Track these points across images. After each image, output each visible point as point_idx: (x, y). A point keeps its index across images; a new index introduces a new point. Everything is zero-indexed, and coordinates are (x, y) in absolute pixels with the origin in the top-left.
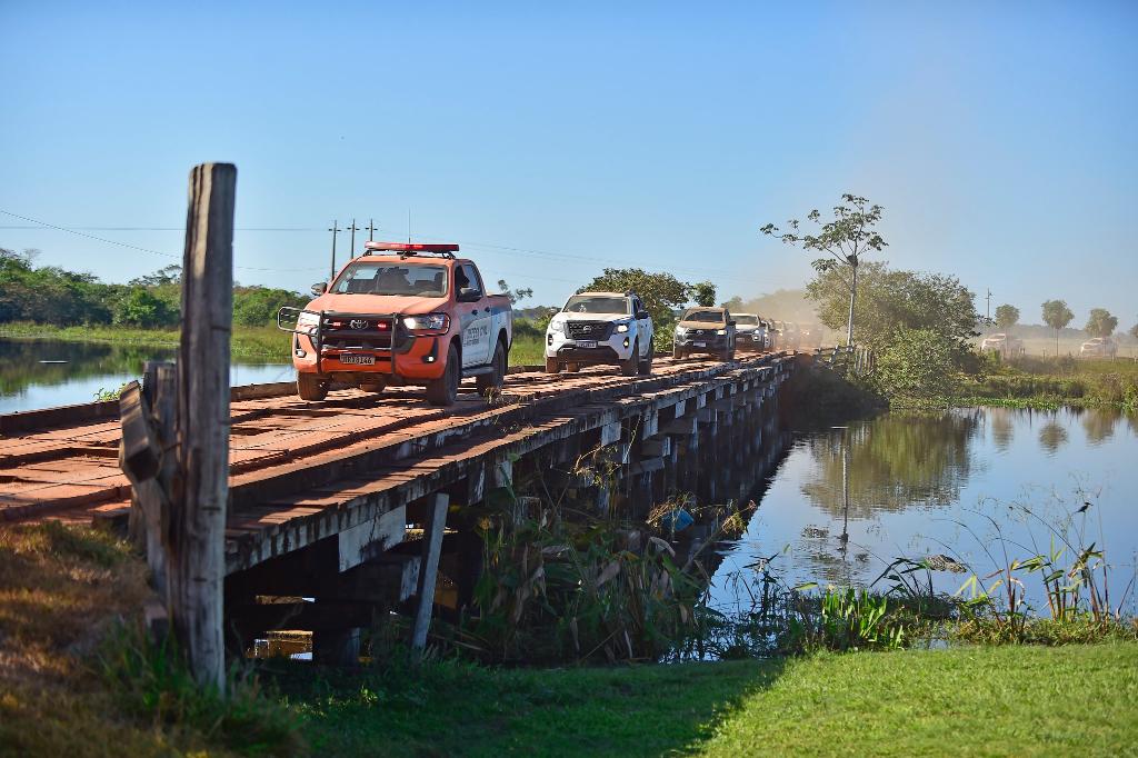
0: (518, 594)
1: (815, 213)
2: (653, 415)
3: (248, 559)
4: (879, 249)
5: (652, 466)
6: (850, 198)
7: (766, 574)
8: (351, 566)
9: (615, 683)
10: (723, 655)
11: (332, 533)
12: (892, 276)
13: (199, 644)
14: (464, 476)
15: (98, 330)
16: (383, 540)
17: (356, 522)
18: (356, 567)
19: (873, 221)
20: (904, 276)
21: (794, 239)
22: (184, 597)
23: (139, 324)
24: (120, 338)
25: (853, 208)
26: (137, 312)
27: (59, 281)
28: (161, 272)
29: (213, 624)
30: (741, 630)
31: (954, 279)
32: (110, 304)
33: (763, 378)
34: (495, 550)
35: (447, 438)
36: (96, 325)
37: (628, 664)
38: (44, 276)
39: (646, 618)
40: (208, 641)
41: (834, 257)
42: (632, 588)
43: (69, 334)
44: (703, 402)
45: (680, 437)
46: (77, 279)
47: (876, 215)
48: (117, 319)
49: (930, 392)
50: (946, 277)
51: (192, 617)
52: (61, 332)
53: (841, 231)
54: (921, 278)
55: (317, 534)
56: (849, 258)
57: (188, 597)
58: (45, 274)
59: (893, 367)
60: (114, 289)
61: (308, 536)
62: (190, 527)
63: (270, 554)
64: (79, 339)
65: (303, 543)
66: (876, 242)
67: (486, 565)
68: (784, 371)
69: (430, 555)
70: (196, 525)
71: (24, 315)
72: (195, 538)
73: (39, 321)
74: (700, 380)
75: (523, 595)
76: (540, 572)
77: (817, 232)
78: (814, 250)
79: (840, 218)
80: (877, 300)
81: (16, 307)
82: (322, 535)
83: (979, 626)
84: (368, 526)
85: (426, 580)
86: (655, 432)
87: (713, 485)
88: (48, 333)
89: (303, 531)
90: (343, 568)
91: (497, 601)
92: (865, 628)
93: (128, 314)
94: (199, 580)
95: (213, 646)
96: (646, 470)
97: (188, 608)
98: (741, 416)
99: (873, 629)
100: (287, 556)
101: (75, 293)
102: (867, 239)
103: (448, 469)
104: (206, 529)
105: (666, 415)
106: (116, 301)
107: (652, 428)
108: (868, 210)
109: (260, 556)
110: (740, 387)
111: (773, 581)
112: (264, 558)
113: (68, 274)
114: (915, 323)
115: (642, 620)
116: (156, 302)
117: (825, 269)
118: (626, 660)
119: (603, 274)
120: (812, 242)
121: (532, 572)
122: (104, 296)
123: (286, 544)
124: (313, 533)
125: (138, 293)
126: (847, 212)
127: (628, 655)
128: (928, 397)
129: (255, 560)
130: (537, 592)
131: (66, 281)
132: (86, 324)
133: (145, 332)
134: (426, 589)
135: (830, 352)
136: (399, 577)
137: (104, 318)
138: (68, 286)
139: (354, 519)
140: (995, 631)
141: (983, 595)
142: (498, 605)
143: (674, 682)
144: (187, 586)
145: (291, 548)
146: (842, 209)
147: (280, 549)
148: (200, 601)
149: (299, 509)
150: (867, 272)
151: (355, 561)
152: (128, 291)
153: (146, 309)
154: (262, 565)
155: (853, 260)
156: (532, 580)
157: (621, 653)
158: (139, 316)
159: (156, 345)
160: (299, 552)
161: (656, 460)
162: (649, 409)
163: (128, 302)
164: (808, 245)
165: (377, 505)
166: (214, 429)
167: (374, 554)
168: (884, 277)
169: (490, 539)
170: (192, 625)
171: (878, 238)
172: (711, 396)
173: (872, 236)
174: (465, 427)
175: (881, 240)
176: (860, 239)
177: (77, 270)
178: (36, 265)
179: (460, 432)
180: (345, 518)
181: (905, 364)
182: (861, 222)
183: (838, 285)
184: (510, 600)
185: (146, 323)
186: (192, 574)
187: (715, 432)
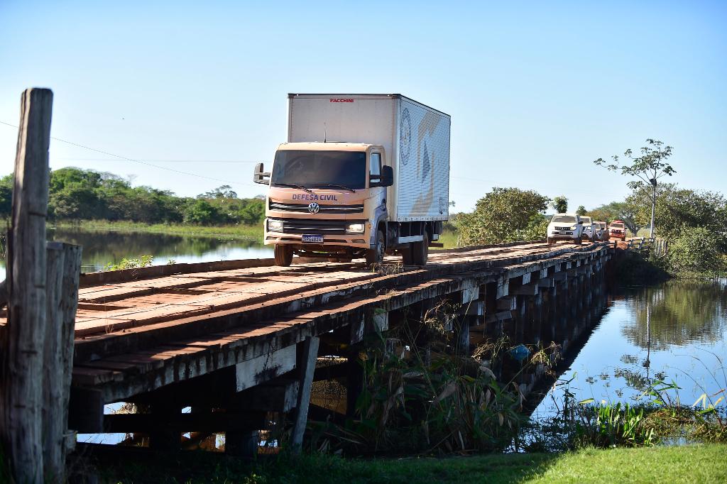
0: (385, 404)
1: (629, 151)
2: (504, 282)
3: (152, 383)
4: (670, 175)
5: (503, 316)
6: (652, 142)
7: (567, 391)
8: (247, 387)
9: (436, 471)
10: (527, 449)
11: (230, 364)
12: (680, 193)
13: (19, 456)
14: (347, 324)
15: (173, 226)
16: (276, 368)
17: (251, 356)
18: (253, 387)
19: (667, 156)
20: (688, 193)
21: (615, 168)
22: (8, 419)
23: (200, 223)
24: (186, 231)
25: (654, 148)
26: (199, 215)
27: (149, 194)
28: (217, 190)
29: (31, 440)
30: (545, 430)
31: (720, 195)
32: (182, 210)
33: (592, 259)
34: (371, 374)
35: (331, 298)
36: (173, 223)
37: (460, 455)
38: (139, 192)
39: (475, 423)
40: (27, 454)
41: (641, 180)
42: (465, 402)
43: (156, 229)
44: (545, 274)
45: (527, 297)
46: (161, 193)
47: (669, 153)
48: (185, 220)
49: (703, 267)
50: (715, 193)
51: (14, 434)
52: (149, 228)
53: (647, 163)
54: (699, 194)
55: (216, 365)
56: (651, 180)
57: (11, 419)
58: (140, 191)
59: (679, 251)
60: (184, 201)
61: (208, 366)
62: (12, 366)
63: (172, 380)
64: (160, 232)
65: (203, 372)
66: (668, 170)
67: (365, 385)
68: (608, 254)
69: (306, 380)
70: (17, 364)
71: (125, 216)
72: (15, 375)
73: (136, 220)
74: (542, 259)
75: (388, 406)
76: (400, 391)
77: (630, 164)
78: (628, 175)
79: (645, 155)
80: (670, 208)
81: (121, 211)
82: (221, 365)
83: (708, 429)
84: (262, 360)
85: (303, 397)
86: (506, 293)
87: (554, 329)
88: (142, 228)
89: (203, 364)
90: (240, 389)
91: (371, 410)
92: (628, 430)
93: (193, 216)
94: (19, 406)
95: (31, 456)
96: (500, 319)
97: (11, 427)
98: (575, 283)
99: (633, 430)
100: (188, 380)
101: (159, 203)
102: (662, 168)
103: (322, 320)
104: (25, 368)
105: (516, 283)
106: (186, 208)
107: (504, 291)
108: (663, 150)
109: (163, 381)
110: (574, 264)
111: (572, 396)
112: (167, 382)
113: (155, 191)
114: (694, 222)
115: (472, 424)
116: (211, 209)
117: (635, 187)
118: (459, 452)
119: (491, 191)
120: (627, 170)
121: (394, 391)
122: (178, 205)
123: (187, 372)
124: (212, 364)
125: (200, 203)
126: (650, 151)
127: (461, 449)
128: (702, 271)
129: (159, 384)
130: (398, 404)
131: (153, 195)
132: (166, 223)
133: (203, 228)
134: (303, 403)
135: (638, 242)
136: (283, 395)
137: (176, 218)
138: (154, 198)
139: (250, 354)
140: (719, 432)
141: (711, 407)
142: (372, 412)
143: (479, 470)
144: (10, 411)
145: (193, 375)
146: (646, 149)
147: (182, 375)
148: (19, 423)
149: (189, 348)
150: (664, 190)
151: (250, 383)
152: (194, 202)
153: (205, 213)
154: (165, 388)
155: (653, 181)
156: (394, 396)
157: (456, 446)
158: (200, 218)
159: (210, 236)
160: (198, 378)
161: (505, 313)
162: (501, 279)
163: (193, 208)
164: (624, 172)
165: (270, 344)
166: (30, 291)
167: (268, 379)
168: (675, 193)
169: (367, 367)
170: (14, 440)
171: (670, 168)
172: (551, 270)
173: (666, 166)
174: (346, 290)
175: (671, 169)
176: (658, 168)
177: (161, 189)
178: (134, 185)
179: (341, 294)
180: (241, 353)
181: (687, 250)
182: (659, 157)
183: (645, 199)
184: (380, 409)
185: (205, 222)
186: (14, 401)
187: (555, 294)
